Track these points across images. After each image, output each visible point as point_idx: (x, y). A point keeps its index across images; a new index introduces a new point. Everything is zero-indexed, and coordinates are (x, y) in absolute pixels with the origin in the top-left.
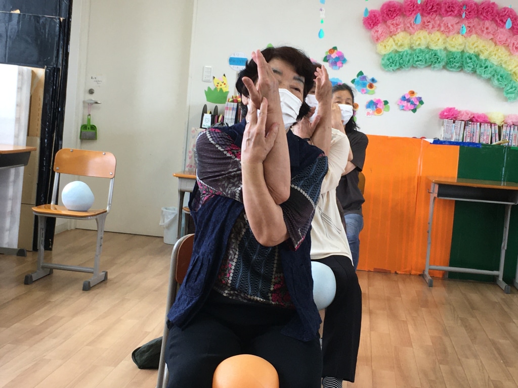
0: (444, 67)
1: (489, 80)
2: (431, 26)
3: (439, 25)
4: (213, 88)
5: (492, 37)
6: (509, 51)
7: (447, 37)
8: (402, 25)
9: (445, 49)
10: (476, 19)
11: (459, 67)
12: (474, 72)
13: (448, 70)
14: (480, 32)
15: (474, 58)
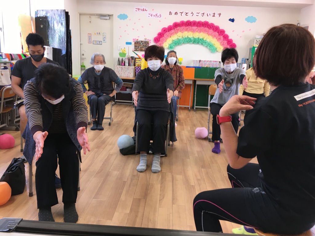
0: (193, 43)
1: (207, 47)
2: (188, 30)
3: (191, 29)
4: (121, 52)
5: (207, 33)
6: (213, 37)
7: (194, 33)
8: (179, 30)
10: (202, 27)
11: (197, 43)
12: (202, 44)
14: (204, 31)
15: (202, 40)
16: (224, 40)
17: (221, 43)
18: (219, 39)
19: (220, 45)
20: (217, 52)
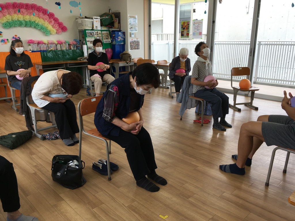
1: (40, 30)
5: (38, 16)
6: (44, 20)
7: (24, 16)
8: (7, 12)
9: (24, 20)
10: (31, 10)
11: (30, 26)
12: (35, 27)
13: (26, 27)
15: (34, 23)
16: (55, 23)
17: (53, 26)
18: (50, 22)
19: (53, 28)
20: (51, 35)
